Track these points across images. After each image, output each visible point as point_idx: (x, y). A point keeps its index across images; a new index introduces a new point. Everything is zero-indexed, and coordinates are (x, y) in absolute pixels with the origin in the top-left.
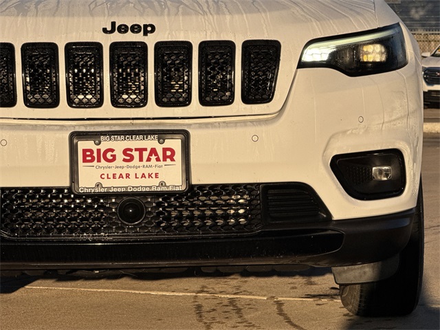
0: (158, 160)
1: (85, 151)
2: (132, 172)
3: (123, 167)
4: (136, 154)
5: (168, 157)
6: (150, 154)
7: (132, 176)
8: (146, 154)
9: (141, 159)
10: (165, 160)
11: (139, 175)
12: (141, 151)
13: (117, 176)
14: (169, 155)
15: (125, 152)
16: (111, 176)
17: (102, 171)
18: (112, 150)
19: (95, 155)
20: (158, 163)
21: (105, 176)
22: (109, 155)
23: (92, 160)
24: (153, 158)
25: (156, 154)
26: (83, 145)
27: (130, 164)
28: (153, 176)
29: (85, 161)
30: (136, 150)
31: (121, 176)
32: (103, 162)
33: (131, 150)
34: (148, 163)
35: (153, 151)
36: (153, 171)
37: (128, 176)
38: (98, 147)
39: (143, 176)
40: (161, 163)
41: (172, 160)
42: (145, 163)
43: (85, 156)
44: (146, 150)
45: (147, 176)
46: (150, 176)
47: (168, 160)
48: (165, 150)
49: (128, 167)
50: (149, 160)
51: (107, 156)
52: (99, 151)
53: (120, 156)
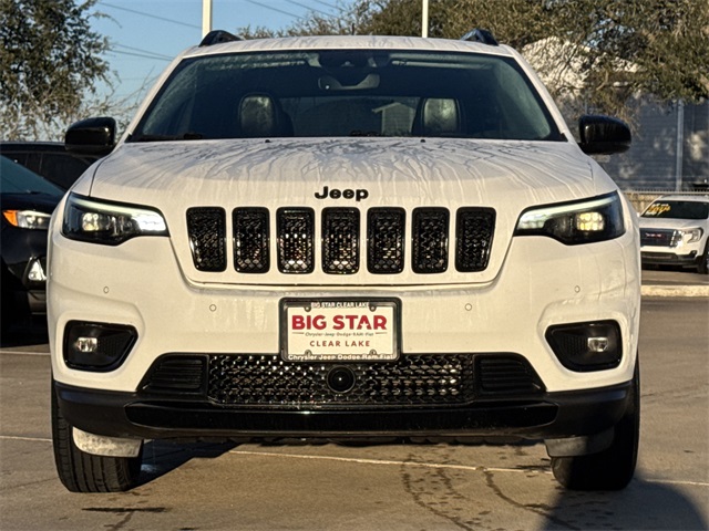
0: (369, 327)
1: (294, 318)
2: (342, 339)
3: (333, 335)
4: (346, 322)
5: (380, 325)
6: (361, 322)
7: (343, 344)
8: (356, 322)
9: (352, 327)
10: (376, 327)
11: (350, 343)
12: (352, 318)
13: (327, 344)
14: (380, 323)
15: (335, 319)
16: (321, 343)
17: (311, 338)
18: (322, 317)
19: (305, 321)
20: (370, 331)
21: (315, 344)
22: (319, 323)
23: (302, 327)
24: (364, 325)
25: (367, 322)
26: (292, 311)
27: (341, 331)
28: (364, 344)
29: (294, 327)
30: (347, 317)
31: (331, 344)
32: (313, 329)
33: (342, 317)
34: (359, 331)
35: (364, 319)
36: (364, 339)
37: (338, 343)
38: (309, 314)
39: (354, 344)
40: (373, 331)
41: (384, 328)
42: (355, 330)
43: (294, 323)
44: (356, 317)
45: (357, 343)
46: (360, 344)
47: (380, 328)
48: (376, 318)
49: (338, 334)
50: (360, 327)
51: (317, 323)
52: (309, 318)
53: (331, 323)
